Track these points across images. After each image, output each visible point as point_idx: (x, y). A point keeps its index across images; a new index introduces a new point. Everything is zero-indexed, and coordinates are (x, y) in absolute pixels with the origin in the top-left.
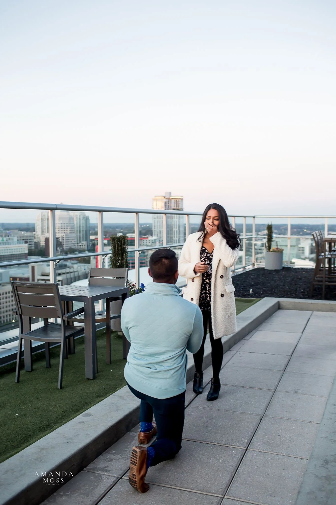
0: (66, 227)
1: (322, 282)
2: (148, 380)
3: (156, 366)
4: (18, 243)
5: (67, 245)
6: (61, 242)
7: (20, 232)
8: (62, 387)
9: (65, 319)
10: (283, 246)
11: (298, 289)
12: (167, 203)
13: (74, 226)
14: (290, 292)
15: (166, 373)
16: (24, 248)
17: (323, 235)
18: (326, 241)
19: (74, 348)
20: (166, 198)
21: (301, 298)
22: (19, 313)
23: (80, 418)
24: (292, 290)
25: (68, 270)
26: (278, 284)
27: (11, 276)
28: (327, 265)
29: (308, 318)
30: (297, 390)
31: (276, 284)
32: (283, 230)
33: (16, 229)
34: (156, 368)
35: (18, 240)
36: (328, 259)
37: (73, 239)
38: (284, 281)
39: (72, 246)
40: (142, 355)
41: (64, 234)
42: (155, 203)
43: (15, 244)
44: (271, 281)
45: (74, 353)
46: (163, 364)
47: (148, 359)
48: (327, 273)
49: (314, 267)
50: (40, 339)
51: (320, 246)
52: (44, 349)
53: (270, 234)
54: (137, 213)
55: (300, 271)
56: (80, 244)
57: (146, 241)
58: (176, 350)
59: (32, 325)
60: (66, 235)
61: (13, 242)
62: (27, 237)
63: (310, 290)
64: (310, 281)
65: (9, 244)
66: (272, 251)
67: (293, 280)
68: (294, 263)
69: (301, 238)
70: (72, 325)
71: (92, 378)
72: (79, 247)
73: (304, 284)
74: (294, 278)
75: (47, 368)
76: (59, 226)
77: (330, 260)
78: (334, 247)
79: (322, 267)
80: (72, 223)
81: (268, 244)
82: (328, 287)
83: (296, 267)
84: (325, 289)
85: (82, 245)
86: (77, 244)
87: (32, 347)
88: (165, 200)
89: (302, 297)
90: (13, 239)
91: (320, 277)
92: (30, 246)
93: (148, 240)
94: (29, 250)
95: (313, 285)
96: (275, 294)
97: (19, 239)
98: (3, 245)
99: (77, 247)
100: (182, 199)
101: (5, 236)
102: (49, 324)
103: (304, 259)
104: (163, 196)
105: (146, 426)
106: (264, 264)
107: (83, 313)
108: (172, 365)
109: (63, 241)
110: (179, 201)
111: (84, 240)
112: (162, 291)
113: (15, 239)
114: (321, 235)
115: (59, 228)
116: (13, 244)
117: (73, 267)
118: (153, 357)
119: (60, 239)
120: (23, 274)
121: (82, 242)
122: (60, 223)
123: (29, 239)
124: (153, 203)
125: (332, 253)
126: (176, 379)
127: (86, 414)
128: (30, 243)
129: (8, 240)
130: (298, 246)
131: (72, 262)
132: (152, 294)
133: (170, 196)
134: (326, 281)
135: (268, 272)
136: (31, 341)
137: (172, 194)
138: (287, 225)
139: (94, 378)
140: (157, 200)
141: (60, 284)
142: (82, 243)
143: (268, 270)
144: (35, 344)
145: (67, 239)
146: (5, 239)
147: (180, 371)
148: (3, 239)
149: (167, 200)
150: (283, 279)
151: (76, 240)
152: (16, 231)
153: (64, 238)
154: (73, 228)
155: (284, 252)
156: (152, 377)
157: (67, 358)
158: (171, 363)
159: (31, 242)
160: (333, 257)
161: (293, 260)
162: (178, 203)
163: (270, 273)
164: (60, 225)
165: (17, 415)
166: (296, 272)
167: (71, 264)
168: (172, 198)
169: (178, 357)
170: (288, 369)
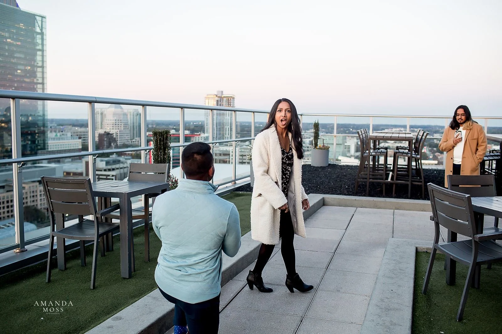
0: (120, 124)
1: (366, 178)
2: (178, 283)
3: (187, 269)
4: (71, 138)
5: (121, 141)
6: (115, 138)
7: (73, 128)
8: (96, 286)
9: (99, 216)
10: (329, 144)
11: (343, 186)
12: (219, 101)
13: (127, 122)
14: (335, 188)
15: (197, 276)
16: (78, 144)
17: (368, 133)
18: (371, 139)
19: (113, 245)
20: (218, 97)
21: (345, 195)
22: (51, 210)
23: (109, 322)
24: (337, 186)
25: (121, 165)
26: (323, 181)
27: (65, 171)
28: (371, 163)
29: (352, 215)
30: (339, 289)
31: (321, 180)
32: (330, 129)
33: (70, 125)
34: (187, 271)
35: (72, 136)
36: (372, 156)
37: (127, 135)
38: (329, 178)
39: (125, 142)
40: (173, 257)
41: (118, 130)
42: (207, 101)
43: (69, 140)
44: (317, 178)
45: (113, 250)
46: (194, 267)
47: (178, 261)
48: (371, 170)
49: (359, 165)
50: (72, 237)
51: (365, 144)
52: (79, 247)
53: (316, 131)
54: (182, 108)
55: (345, 168)
56: (134, 140)
57: (198, 138)
58: (209, 252)
59: (65, 223)
60: (120, 131)
61: (67, 138)
62: (80, 132)
63: (354, 187)
64: (355, 178)
65: (62, 139)
66: (318, 149)
67: (338, 176)
68: (340, 161)
69: (347, 137)
70: (110, 222)
71: (128, 277)
72: (133, 143)
73: (349, 181)
74: (339, 175)
75: (82, 266)
76: (113, 123)
77: (374, 157)
78: (379, 145)
79: (367, 165)
80: (126, 119)
81: (315, 141)
82: (372, 184)
83: (342, 164)
84: (369, 186)
85: (136, 141)
86: (131, 140)
87: (66, 245)
88: (217, 99)
89: (347, 193)
90: (67, 135)
91: (364, 174)
92: (84, 141)
93: (200, 136)
94: (83, 145)
95: (358, 182)
96: (320, 191)
97: (73, 134)
98: (57, 140)
99: (130, 143)
100: (234, 98)
101: (59, 132)
102: (84, 220)
103: (350, 157)
104: (215, 95)
105: (180, 330)
106: (311, 161)
107: (119, 210)
108: (204, 267)
109: (117, 137)
110: (230, 100)
111: (138, 136)
112: (194, 189)
113: (69, 134)
114: (366, 133)
115: (113, 124)
116: (67, 140)
117: (126, 162)
118: (184, 259)
119: (115, 135)
120: (77, 169)
121: (136, 138)
122: (114, 119)
123: (83, 135)
124: (205, 101)
125: (376, 151)
126: (208, 283)
127: (116, 317)
128: (84, 139)
129: (62, 135)
130: (344, 144)
131: (126, 157)
132: (183, 192)
133: (222, 95)
134: (370, 179)
135: (314, 169)
136: (64, 239)
137: (224, 93)
138: (333, 124)
139: (130, 276)
140: (209, 98)
141: (114, 179)
142: (136, 140)
143: (314, 167)
144: (68, 242)
145: (120, 135)
146: (59, 134)
147: (213, 275)
148: (57, 134)
149: (219, 99)
150: (328, 175)
151: (129, 136)
152: (70, 127)
153: (117, 134)
154: (127, 125)
155: (329, 149)
156: (182, 280)
157: (105, 256)
158: (203, 266)
159: (85, 137)
160: (377, 155)
161: (340, 158)
162: (229, 101)
163: (315, 170)
164: (114, 121)
165: (42, 318)
166: (341, 169)
167: (124, 160)
168: (224, 97)
169: (211, 260)
170: (331, 267)
